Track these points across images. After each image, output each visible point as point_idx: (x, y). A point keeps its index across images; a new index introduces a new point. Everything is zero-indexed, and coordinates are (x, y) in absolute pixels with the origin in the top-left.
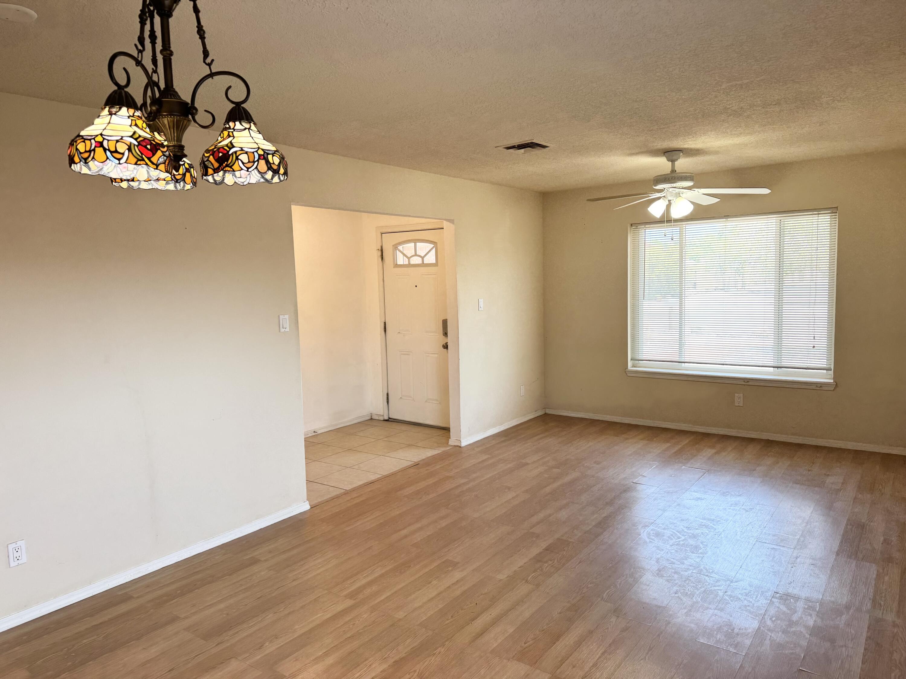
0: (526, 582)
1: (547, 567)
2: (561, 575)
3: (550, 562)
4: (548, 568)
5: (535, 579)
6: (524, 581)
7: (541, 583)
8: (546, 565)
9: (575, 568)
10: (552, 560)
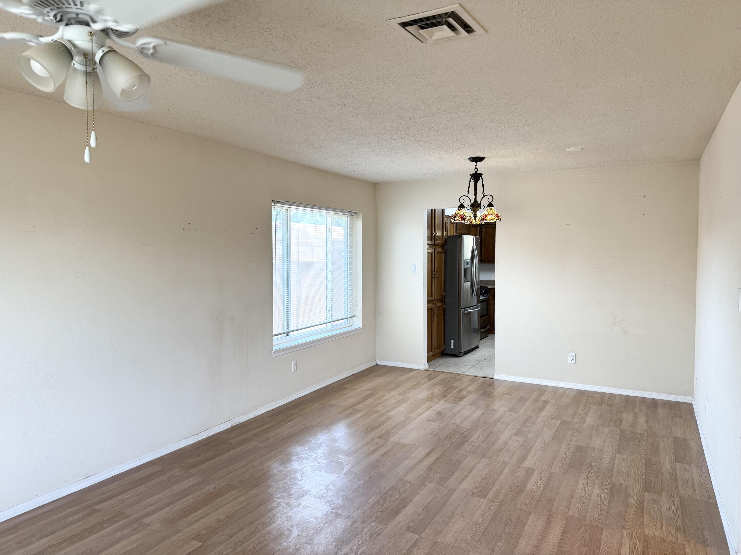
0: (410, 482)
1: (396, 495)
2: (384, 488)
3: (393, 499)
4: (395, 493)
5: (404, 485)
6: (412, 482)
7: (399, 481)
8: (396, 496)
9: (372, 495)
10: (392, 501)
